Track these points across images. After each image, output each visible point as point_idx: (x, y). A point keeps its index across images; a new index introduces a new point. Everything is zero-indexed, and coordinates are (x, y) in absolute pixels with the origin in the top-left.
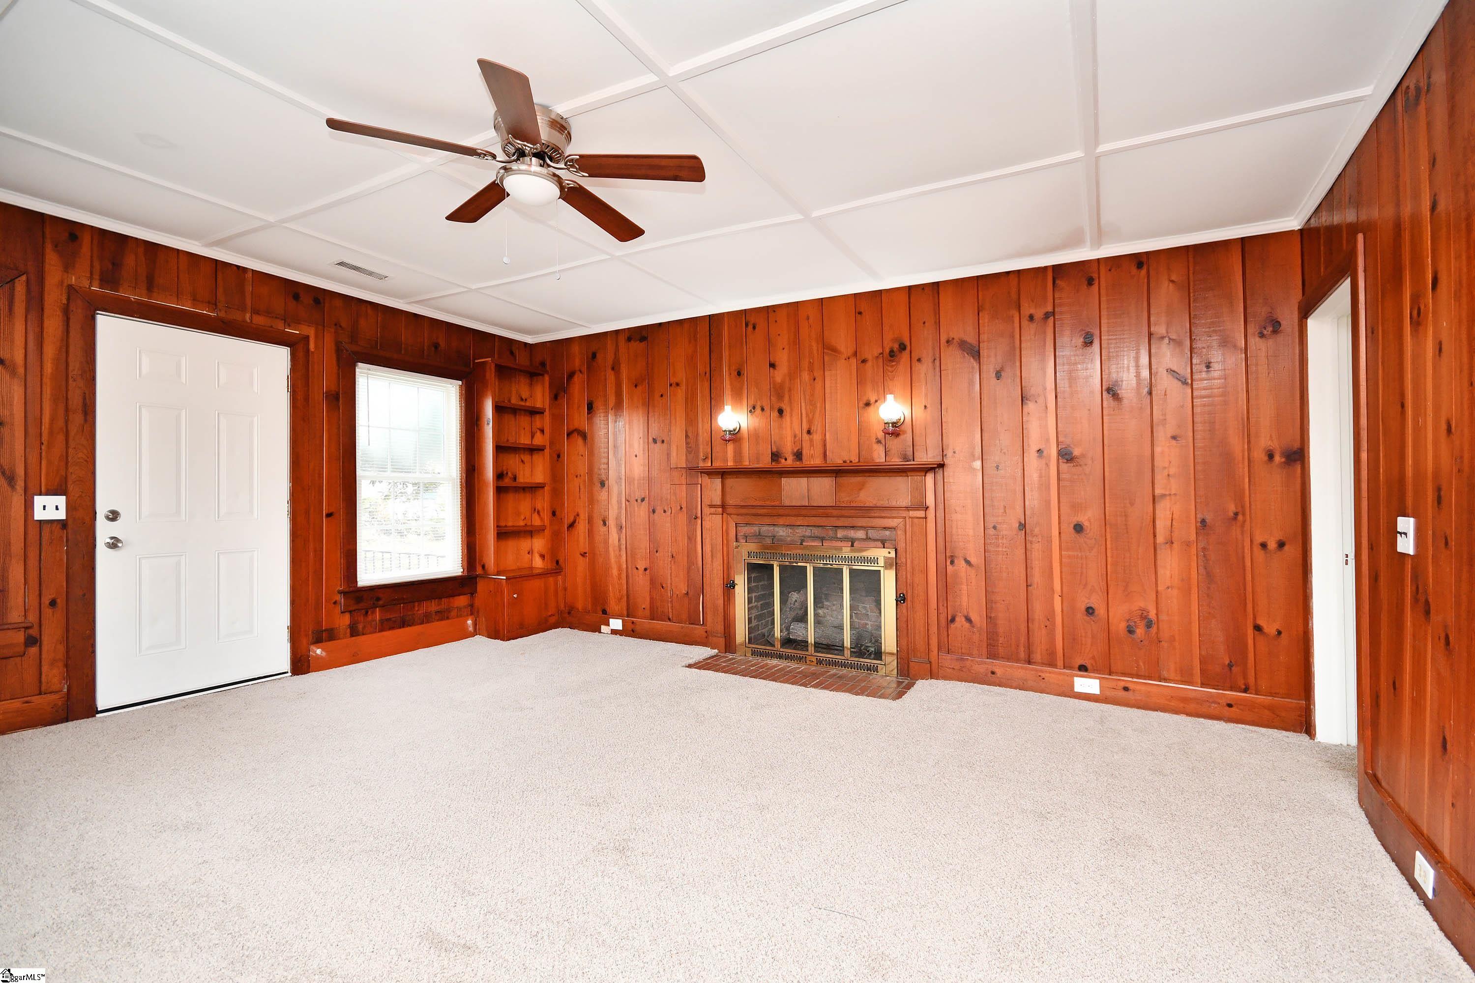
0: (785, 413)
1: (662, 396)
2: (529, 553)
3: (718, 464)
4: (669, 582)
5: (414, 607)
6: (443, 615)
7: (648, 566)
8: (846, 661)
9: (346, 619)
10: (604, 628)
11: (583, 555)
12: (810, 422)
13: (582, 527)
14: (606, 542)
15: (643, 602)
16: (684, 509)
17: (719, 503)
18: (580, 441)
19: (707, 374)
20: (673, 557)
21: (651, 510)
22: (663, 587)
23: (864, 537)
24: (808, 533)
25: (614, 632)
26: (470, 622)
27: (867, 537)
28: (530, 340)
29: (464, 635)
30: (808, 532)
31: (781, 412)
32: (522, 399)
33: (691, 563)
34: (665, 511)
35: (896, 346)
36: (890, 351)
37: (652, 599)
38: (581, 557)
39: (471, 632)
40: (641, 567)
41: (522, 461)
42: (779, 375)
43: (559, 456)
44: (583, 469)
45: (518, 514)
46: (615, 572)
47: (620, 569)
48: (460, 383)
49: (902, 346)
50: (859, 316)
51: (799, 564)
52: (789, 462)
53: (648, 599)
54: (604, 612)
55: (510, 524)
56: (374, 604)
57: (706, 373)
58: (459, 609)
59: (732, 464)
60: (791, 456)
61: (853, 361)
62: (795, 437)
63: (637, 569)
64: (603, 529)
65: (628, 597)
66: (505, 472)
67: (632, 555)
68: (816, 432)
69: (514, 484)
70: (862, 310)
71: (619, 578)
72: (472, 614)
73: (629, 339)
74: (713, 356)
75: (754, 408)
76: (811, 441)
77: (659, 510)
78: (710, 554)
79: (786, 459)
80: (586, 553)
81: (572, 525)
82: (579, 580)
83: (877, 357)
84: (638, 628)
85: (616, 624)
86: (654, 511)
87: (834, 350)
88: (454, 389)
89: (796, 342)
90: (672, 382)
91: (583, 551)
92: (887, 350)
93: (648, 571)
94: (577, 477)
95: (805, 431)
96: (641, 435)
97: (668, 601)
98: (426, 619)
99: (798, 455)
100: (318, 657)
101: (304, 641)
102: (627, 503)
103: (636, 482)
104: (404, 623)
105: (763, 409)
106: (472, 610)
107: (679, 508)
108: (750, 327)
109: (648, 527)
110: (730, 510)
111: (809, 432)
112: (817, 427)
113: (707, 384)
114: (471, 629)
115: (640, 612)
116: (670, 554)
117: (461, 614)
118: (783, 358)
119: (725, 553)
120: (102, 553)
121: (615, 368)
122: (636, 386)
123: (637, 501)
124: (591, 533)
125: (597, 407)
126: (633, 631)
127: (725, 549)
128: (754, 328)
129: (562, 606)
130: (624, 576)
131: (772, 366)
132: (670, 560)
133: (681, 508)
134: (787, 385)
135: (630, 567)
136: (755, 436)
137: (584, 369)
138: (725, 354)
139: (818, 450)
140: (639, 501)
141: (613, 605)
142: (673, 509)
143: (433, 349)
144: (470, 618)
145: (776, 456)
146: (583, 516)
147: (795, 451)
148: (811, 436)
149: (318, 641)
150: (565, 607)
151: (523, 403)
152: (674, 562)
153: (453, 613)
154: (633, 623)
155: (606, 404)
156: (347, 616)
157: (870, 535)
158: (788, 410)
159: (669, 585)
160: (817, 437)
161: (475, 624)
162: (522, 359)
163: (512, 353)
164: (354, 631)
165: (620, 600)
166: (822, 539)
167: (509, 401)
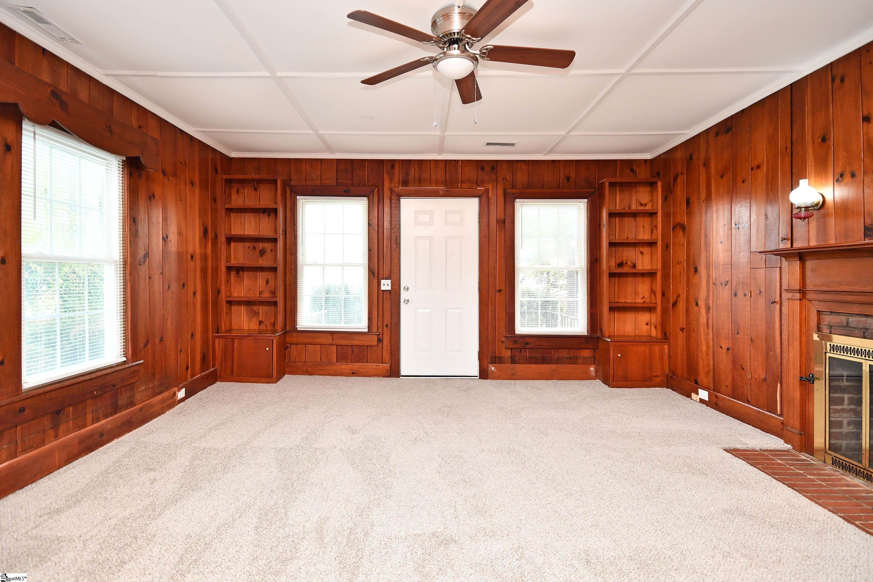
1: (744, 181)
2: (647, 324)
3: (798, 245)
4: (748, 365)
5: (551, 352)
6: (573, 360)
7: (730, 346)
9: (508, 353)
10: (693, 395)
11: (682, 330)
13: (682, 305)
14: (698, 320)
15: (726, 381)
16: (763, 293)
17: (797, 287)
18: (681, 234)
19: (788, 150)
20: (752, 340)
21: (733, 293)
22: (743, 369)
25: (702, 401)
26: (592, 369)
28: (648, 156)
29: (586, 377)
32: (642, 205)
33: (769, 348)
34: (745, 295)
37: (733, 378)
38: (680, 331)
39: (593, 376)
40: (725, 347)
41: (642, 253)
43: (667, 247)
44: (683, 257)
45: (636, 293)
46: (704, 348)
47: (708, 346)
48: (586, 200)
53: (730, 378)
54: (696, 382)
55: (629, 300)
56: (524, 346)
57: (787, 148)
58: (585, 358)
59: (815, 244)
63: (721, 347)
64: (696, 308)
65: (714, 372)
66: (625, 262)
67: (717, 336)
69: (634, 271)
71: (707, 354)
72: (594, 364)
73: (717, 134)
74: (796, 127)
75: (842, 175)
77: (740, 294)
78: (787, 342)
80: (684, 329)
81: (675, 304)
82: (679, 351)
84: (720, 403)
85: (704, 394)
86: (735, 295)
88: (583, 205)
90: (753, 166)
91: (682, 326)
93: (730, 351)
94: (678, 263)
96: (726, 223)
97: (747, 383)
98: (558, 361)
100: (492, 372)
101: (486, 361)
102: (714, 286)
103: (721, 267)
104: (543, 361)
105: (852, 176)
106: (594, 361)
107: (759, 292)
108: (838, 81)
109: (730, 309)
110: (809, 296)
113: (788, 160)
114: (593, 374)
115: (724, 389)
116: (749, 337)
117: (587, 362)
119: (804, 343)
120: (403, 306)
121: (706, 165)
122: (722, 177)
123: (721, 284)
124: (688, 311)
125: (693, 201)
126: (716, 404)
127: (804, 338)
128: (842, 81)
129: (667, 371)
130: (711, 353)
131: (866, 119)
132: (749, 342)
133: (760, 292)
135: (715, 345)
136: (843, 207)
137: (685, 171)
138: (808, 121)
140: (724, 284)
141: (703, 378)
142: (752, 293)
143: (566, 181)
144: (593, 366)
145: (870, 229)
146: (683, 297)
149: (493, 362)
150: (670, 372)
151: (642, 208)
152: (753, 346)
153: (580, 361)
154: (716, 397)
155: (699, 198)
156: (509, 351)
159: (748, 368)
161: (596, 371)
162: (643, 174)
163: (632, 170)
164: (513, 361)
165: (708, 373)
167: (630, 208)
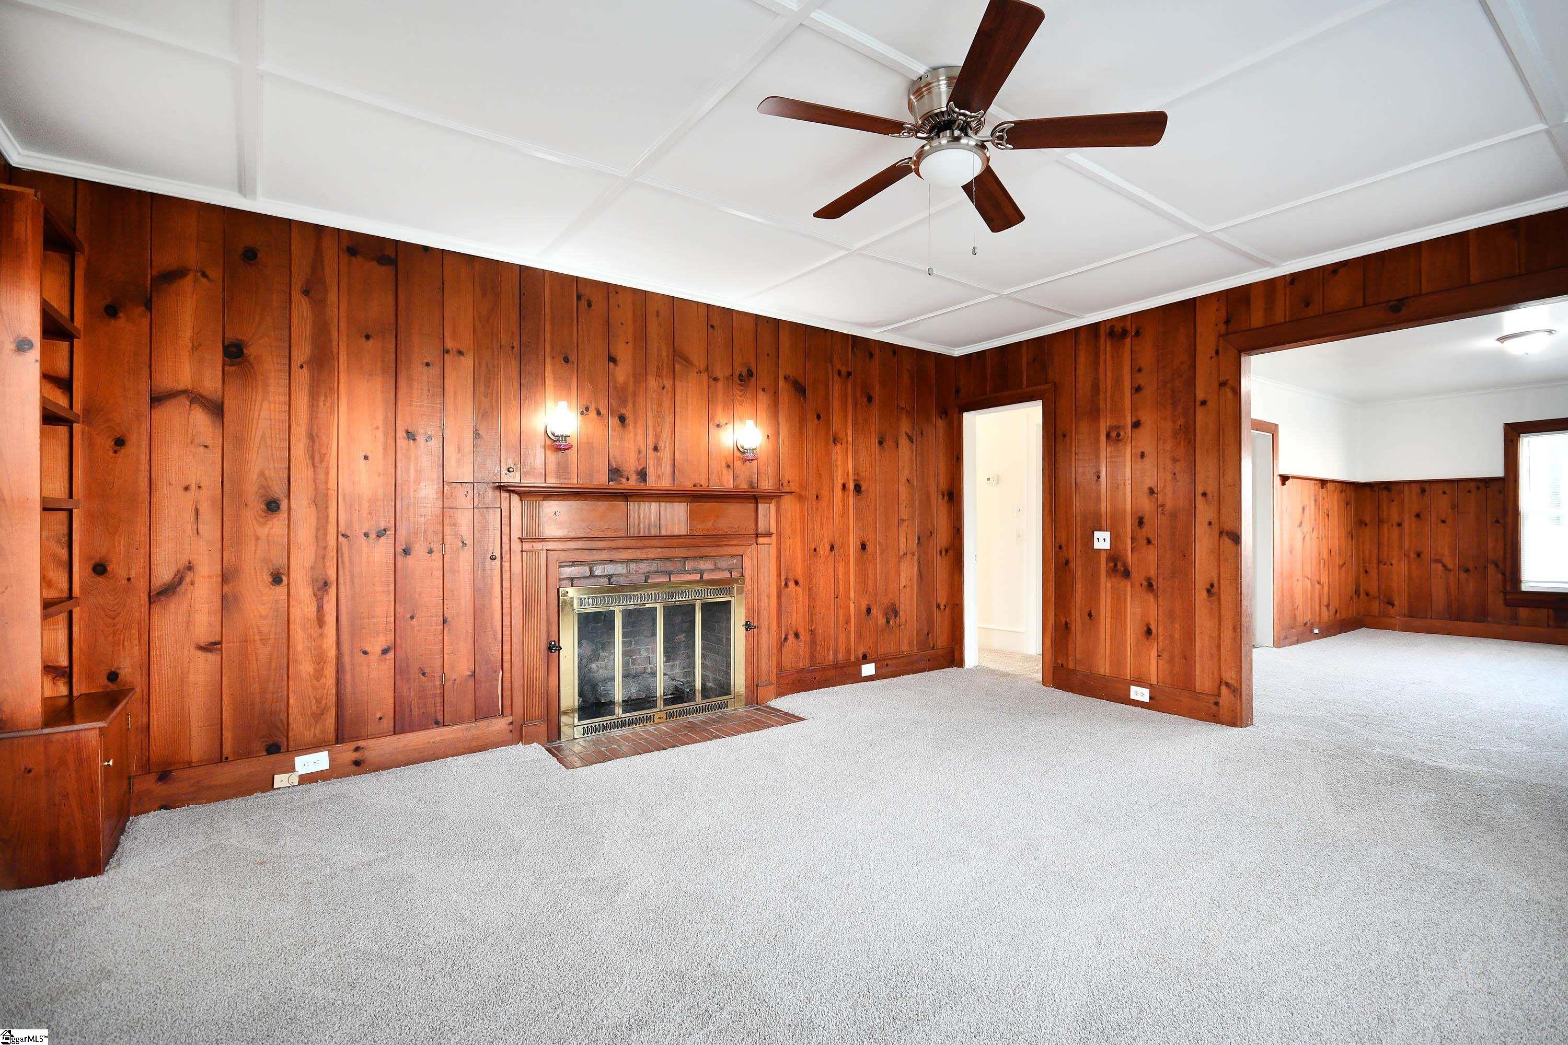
0: (627, 421)
1: (428, 364)
3: (531, 480)
7: (390, 644)
8: (698, 706)
11: (208, 648)
12: (657, 437)
13: (204, 589)
16: (470, 547)
18: (198, 416)
19: (515, 350)
20: (445, 622)
21: (399, 550)
22: (424, 673)
23: (713, 567)
24: (653, 569)
25: (307, 779)
27: (715, 568)
30: (654, 566)
31: (622, 419)
34: (430, 552)
35: (745, 373)
36: (740, 375)
37: (398, 698)
38: (198, 653)
42: (622, 373)
44: (209, 475)
46: (307, 668)
49: (750, 373)
50: (711, 330)
51: (647, 606)
52: (633, 483)
53: (390, 701)
54: (275, 749)
57: (513, 348)
59: (553, 481)
60: (634, 475)
61: (705, 376)
62: (639, 452)
63: (365, 653)
64: (274, 590)
65: (340, 708)
68: (665, 450)
70: (715, 324)
74: (526, 325)
75: (587, 409)
76: (659, 459)
77: (418, 550)
78: (519, 610)
79: (628, 479)
80: (215, 644)
81: (166, 590)
82: (194, 702)
83: (728, 378)
84: (368, 756)
86: (406, 552)
87: (686, 360)
89: (641, 338)
90: (450, 347)
91: (206, 640)
92: (738, 373)
93: (391, 653)
94: (186, 489)
95: (651, 446)
96: (379, 424)
97: (435, 694)
99: (642, 475)
102: (342, 540)
103: (365, 505)
105: (599, 413)
107: (461, 544)
108: (583, 303)
109: (391, 579)
110: (553, 545)
111: (656, 449)
112: (665, 443)
113: (515, 364)
115: (371, 727)
116: (439, 619)
118: (624, 352)
119: (545, 604)
121: (314, 293)
122: (367, 337)
123: (366, 535)
124: (235, 599)
125: (260, 355)
126: (356, 763)
127: (544, 598)
128: (589, 305)
130: (331, 671)
131: (612, 360)
133: (464, 545)
134: (631, 388)
135: (347, 652)
136: (587, 447)
137: (217, 274)
138: (547, 328)
139: (668, 469)
140: (372, 535)
145: (615, 472)
146: (209, 570)
147: (639, 469)
148: (659, 454)
152: (449, 629)
154: (357, 749)
155: (284, 355)
157: (719, 565)
158: (632, 418)
159: (438, 668)
160: (665, 455)
165: (319, 715)
166: (669, 574)
